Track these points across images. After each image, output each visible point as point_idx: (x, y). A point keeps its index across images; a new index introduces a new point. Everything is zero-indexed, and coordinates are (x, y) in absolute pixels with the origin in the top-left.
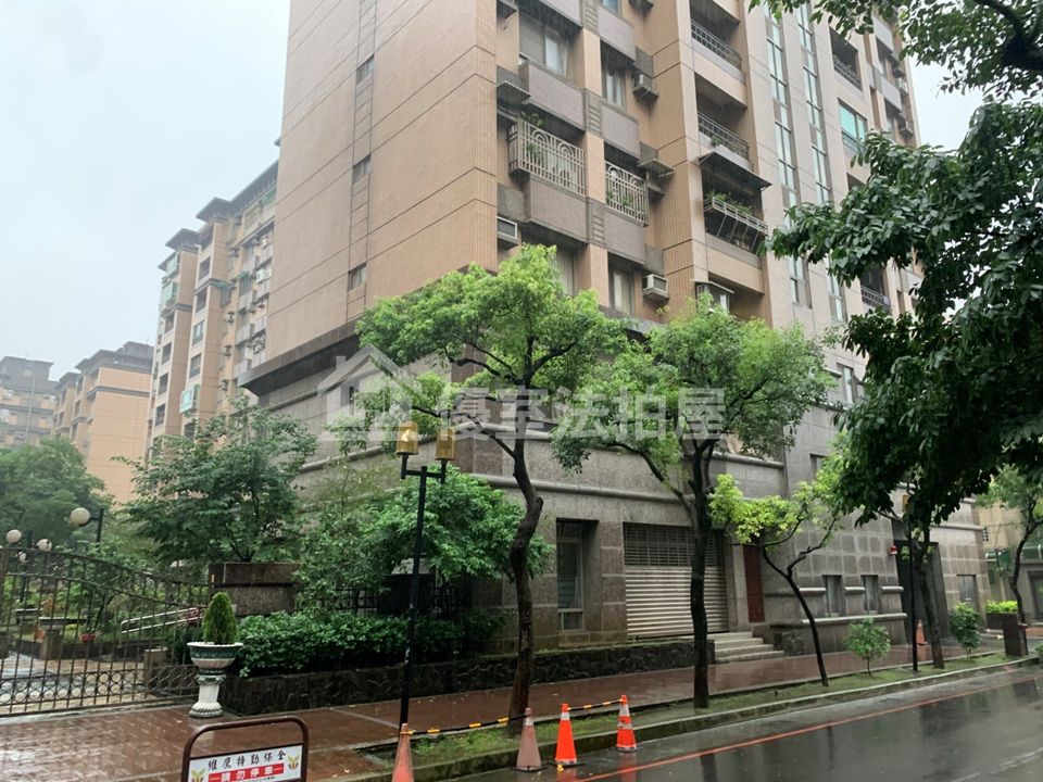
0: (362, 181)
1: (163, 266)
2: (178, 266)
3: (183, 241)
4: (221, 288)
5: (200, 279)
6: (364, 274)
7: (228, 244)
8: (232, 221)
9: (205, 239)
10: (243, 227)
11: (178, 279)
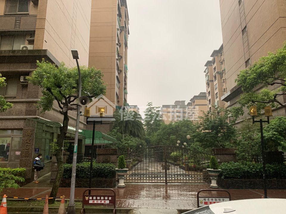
0: (245, 34)
1: (205, 72)
2: (208, 71)
3: (209, 64)
4: (220, 74)
5: (214, 73)
6: (250, 61)
7: (220, 61)
8: (220, 55)
9: (213, 62)
10: (223, 56)
11: (209, 74)
